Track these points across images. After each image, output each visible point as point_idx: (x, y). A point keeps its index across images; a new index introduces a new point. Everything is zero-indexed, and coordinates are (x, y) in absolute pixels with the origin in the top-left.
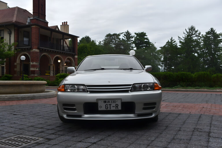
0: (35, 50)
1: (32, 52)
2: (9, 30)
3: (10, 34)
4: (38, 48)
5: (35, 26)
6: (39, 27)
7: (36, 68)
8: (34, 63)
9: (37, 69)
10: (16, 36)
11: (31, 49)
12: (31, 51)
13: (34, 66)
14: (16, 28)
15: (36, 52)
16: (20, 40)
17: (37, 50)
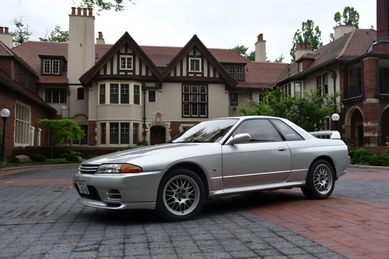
0: (370, 100)
1: (366, 104)
2: (332, 73)
3: (335, 78)
4: (376, 97)
5: (367, 58)
6: (376, 58)
7: (374, 133)
8: (369, 124)
9: (376, 135)
10: (342, 80)
11: (363, 99)
12: (364, 103)
13: (369, 129)
14: (342, 67)
15: (373, 105)
16: (349, 85)
17: (374, 101)
